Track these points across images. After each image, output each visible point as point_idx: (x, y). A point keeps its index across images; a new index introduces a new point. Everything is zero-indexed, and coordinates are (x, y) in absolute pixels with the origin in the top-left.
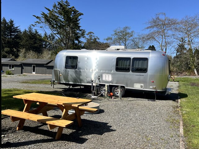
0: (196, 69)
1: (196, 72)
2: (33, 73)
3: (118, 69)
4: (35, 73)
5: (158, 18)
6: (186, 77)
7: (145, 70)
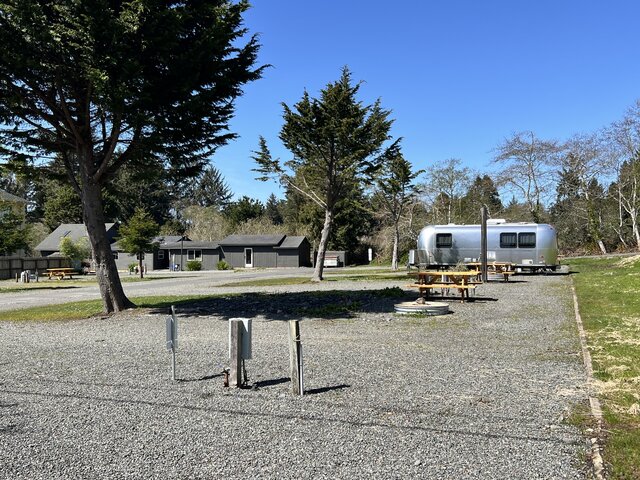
0: (603, 241)
1: (602, 246)
2: (247, 265)
3: (503, 245)
4: (251, 265)
5: (517, 140)
6: (584, 257)
7: (533, 245)
